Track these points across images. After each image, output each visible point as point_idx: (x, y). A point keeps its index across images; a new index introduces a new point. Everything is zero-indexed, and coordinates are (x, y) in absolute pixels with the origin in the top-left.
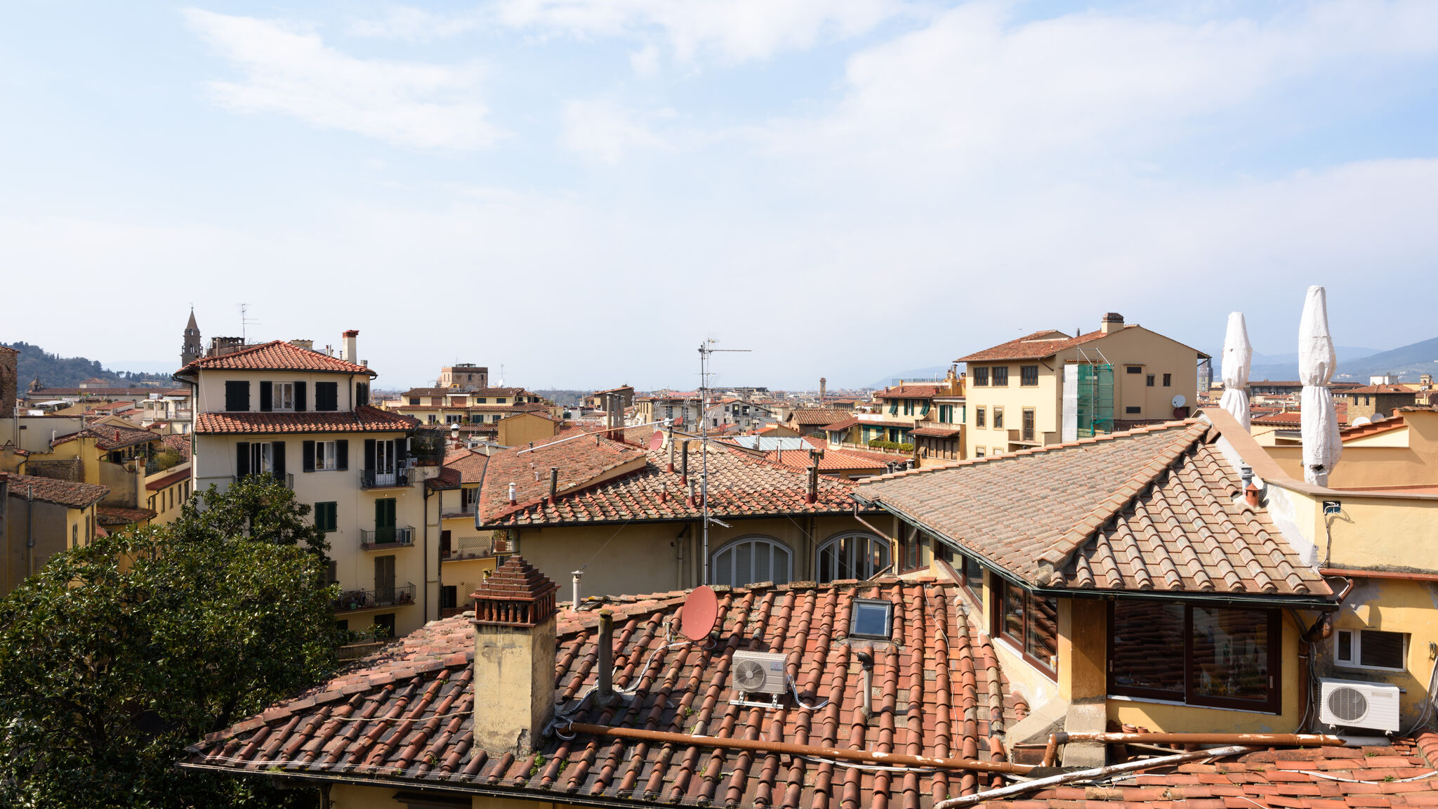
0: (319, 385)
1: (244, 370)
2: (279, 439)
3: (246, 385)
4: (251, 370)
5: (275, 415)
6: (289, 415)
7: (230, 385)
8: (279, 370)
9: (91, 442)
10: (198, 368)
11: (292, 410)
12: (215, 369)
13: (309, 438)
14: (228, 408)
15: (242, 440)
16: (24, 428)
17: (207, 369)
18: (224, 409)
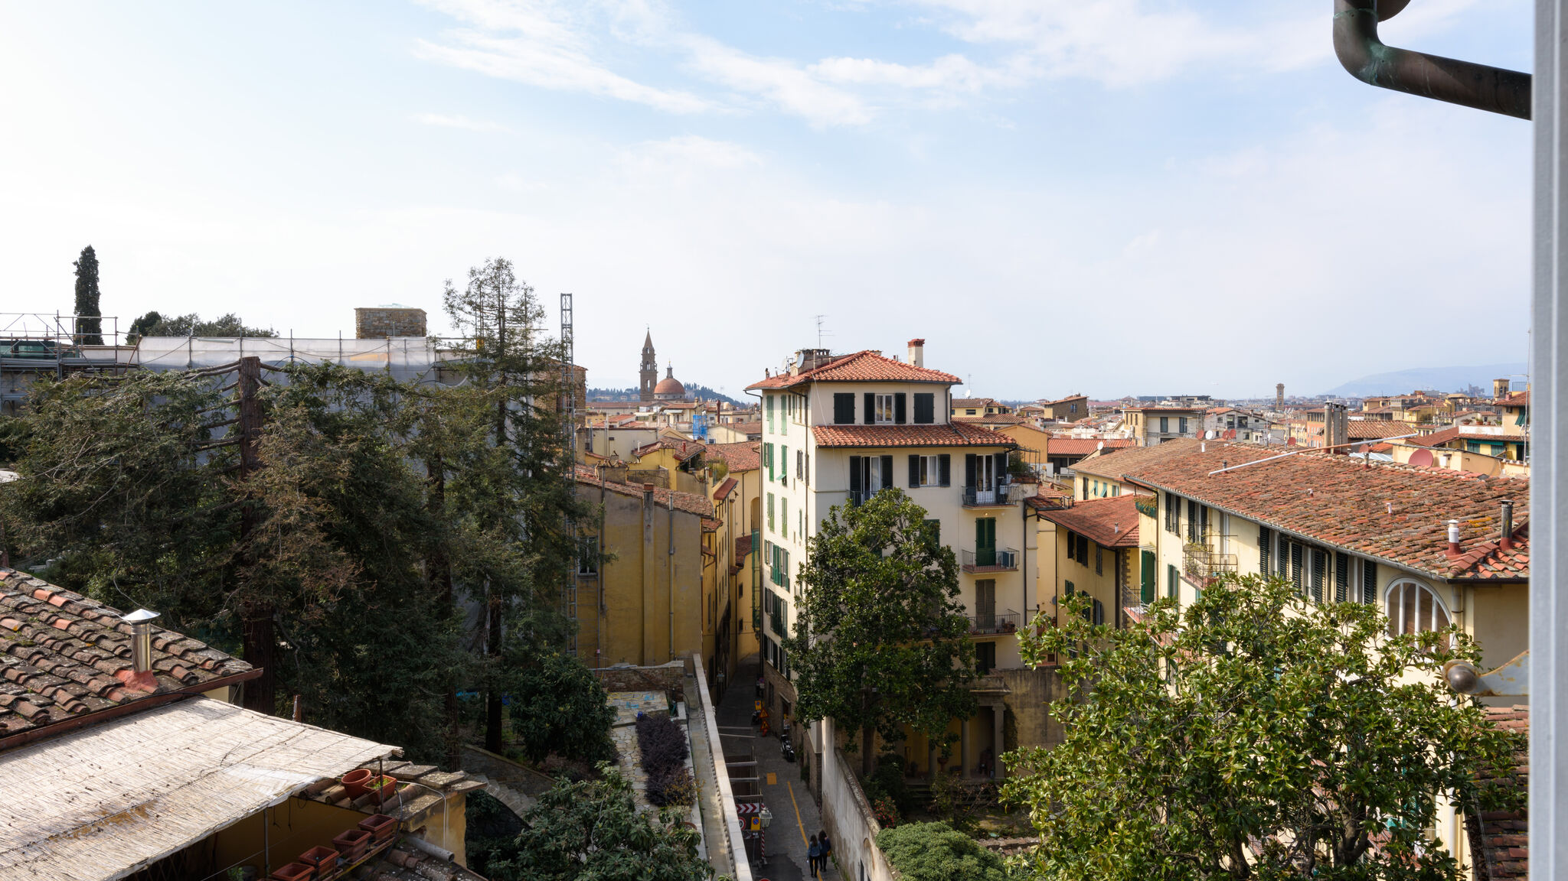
0: (917, 397)
1: (852, 381)
2: (887, 453)
3: (851, 397)
4: (858, 381)
5: (880, 428)
6: (892, 428)
7: (838, 397)
8: (882, 381)
9: (669, 453)
10: (812, 381)
11: (892, 423)
12: (826, 381)
13: (914, 452)
14: (837, 420)
15: (854, 453)
16: (612, 439)
17: (820, 381)
18: (832, 423)
